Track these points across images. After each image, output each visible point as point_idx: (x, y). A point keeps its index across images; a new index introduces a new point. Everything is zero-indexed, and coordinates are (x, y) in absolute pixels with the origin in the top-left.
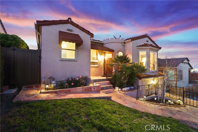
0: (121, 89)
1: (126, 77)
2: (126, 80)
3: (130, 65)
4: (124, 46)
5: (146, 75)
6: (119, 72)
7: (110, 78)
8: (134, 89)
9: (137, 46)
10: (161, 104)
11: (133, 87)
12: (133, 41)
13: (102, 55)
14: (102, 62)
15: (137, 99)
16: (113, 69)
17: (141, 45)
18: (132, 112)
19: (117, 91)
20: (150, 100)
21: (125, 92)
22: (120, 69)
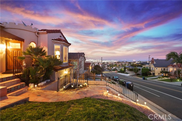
0: (37, 84)
1: (43, 71)
2: (43, 74)
3: (46, 58)
4: (38, 37)
5: (61, 67)
6: (33, 65)
7: (21, 75)
8: (51, 81)
9: (52, 40)
10: (76, 89)
11: (49, 80)
12: (49, 34)
15: (57, 91)
16: (24, 62)
17: (56, 39)
18: (60, 106)
19: (32, 88)
20: (67, 88)
21: (42, 87)
22: (34, 63)
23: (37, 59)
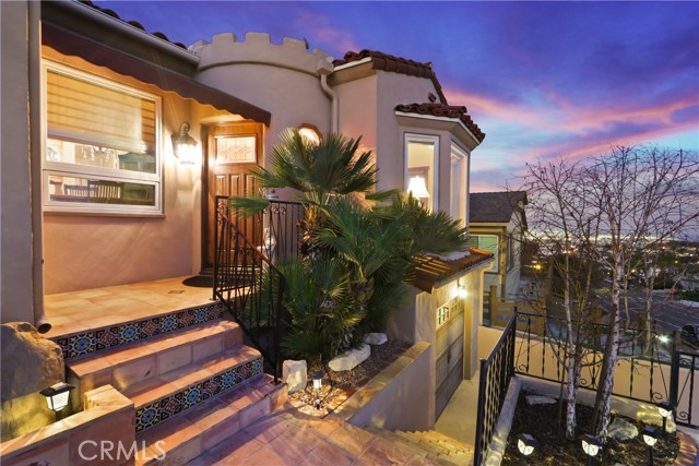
1: (356, 288)
3: (370, 203)
4: (329, 98)
6: (305, 249)
9: (399, 108)
12: (383, 72)
13: (188, 139)
14: (189, 188)
16: (266, 229)
22: (313, 235)
23: (325, 207)
